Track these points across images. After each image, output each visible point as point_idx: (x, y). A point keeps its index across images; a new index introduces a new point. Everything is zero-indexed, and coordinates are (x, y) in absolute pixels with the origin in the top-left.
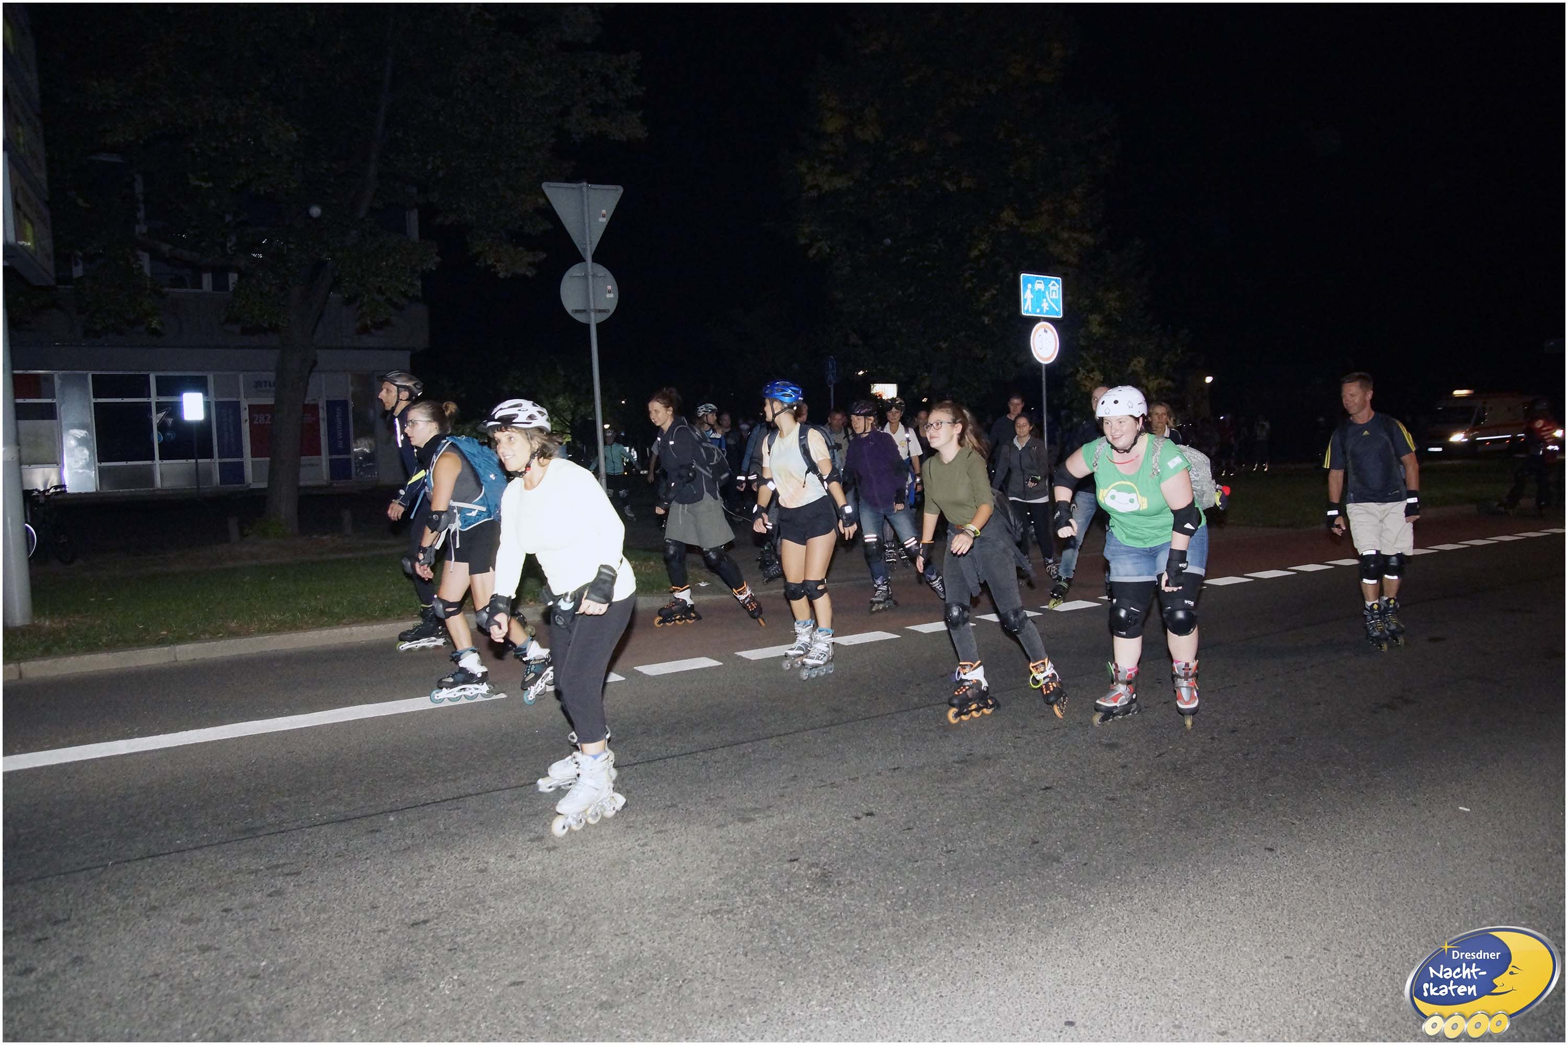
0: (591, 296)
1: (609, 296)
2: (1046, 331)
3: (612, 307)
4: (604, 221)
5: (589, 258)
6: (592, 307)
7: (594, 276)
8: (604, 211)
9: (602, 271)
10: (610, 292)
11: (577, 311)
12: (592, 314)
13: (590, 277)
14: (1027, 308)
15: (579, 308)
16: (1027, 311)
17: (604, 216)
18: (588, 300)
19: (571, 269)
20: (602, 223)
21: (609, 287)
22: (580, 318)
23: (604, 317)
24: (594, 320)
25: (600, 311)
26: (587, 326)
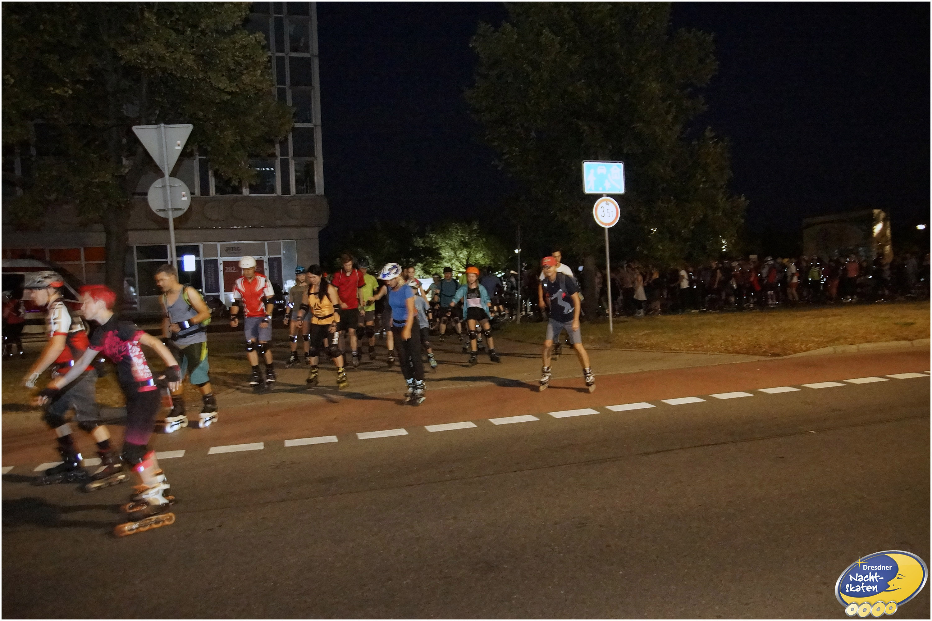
0: (169, 198)
1: (185, 198)
2: (607, 204)
3: (186, 207)
4: (179, 148)
5: (167, 176)
6: (170, 207)
7: (171, 186)
8: (179, 142)
9: (178, 182)
10: (184, 196)
11: (160, 210)
12: (170, 213)
13: (168, 188)
14: (589, 188)
15: (162, 208)
16: (590, 190)
17: (179, 145)
18: (165, 201)
19: (154, 183)
20: (179, 150)
21: (184, 193)
22: (162, 214)
23: (181, 213)
24: (171, 217)
25: (176, 209)
26: (166, 220)
